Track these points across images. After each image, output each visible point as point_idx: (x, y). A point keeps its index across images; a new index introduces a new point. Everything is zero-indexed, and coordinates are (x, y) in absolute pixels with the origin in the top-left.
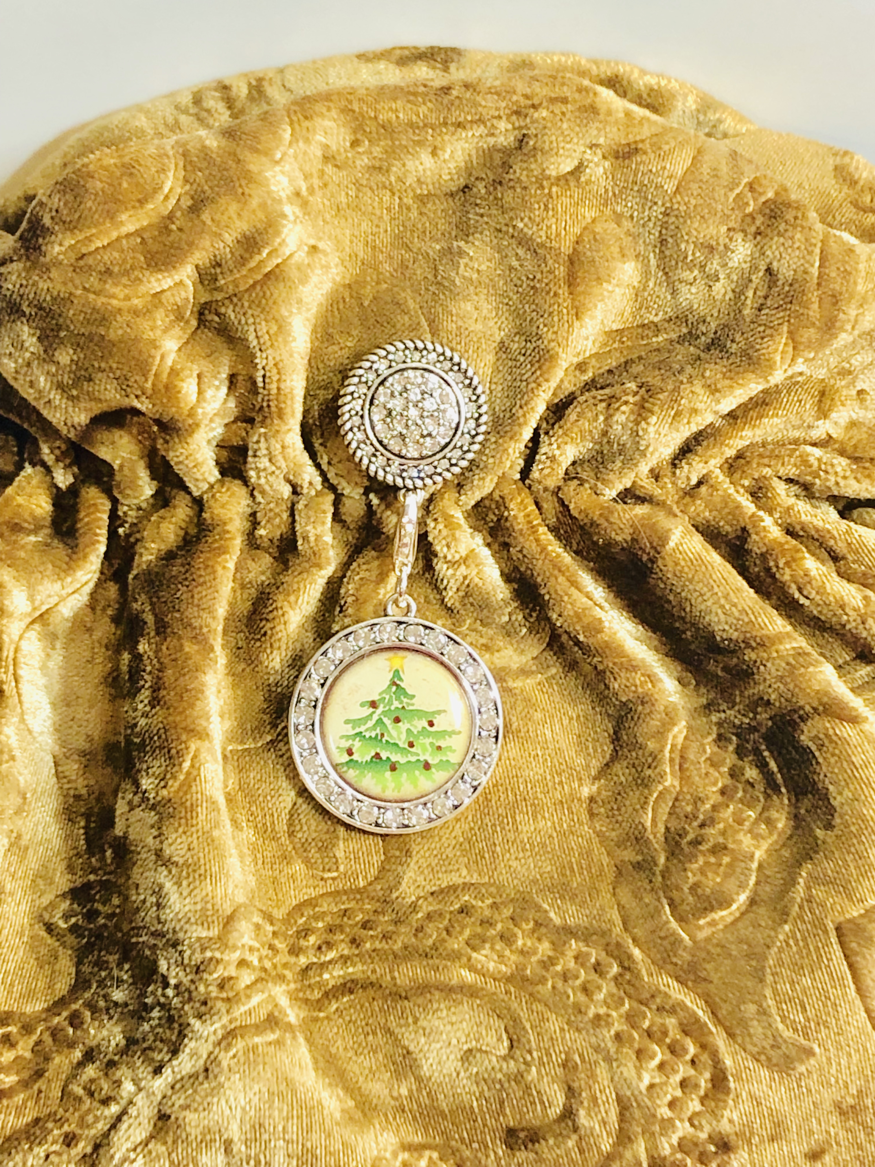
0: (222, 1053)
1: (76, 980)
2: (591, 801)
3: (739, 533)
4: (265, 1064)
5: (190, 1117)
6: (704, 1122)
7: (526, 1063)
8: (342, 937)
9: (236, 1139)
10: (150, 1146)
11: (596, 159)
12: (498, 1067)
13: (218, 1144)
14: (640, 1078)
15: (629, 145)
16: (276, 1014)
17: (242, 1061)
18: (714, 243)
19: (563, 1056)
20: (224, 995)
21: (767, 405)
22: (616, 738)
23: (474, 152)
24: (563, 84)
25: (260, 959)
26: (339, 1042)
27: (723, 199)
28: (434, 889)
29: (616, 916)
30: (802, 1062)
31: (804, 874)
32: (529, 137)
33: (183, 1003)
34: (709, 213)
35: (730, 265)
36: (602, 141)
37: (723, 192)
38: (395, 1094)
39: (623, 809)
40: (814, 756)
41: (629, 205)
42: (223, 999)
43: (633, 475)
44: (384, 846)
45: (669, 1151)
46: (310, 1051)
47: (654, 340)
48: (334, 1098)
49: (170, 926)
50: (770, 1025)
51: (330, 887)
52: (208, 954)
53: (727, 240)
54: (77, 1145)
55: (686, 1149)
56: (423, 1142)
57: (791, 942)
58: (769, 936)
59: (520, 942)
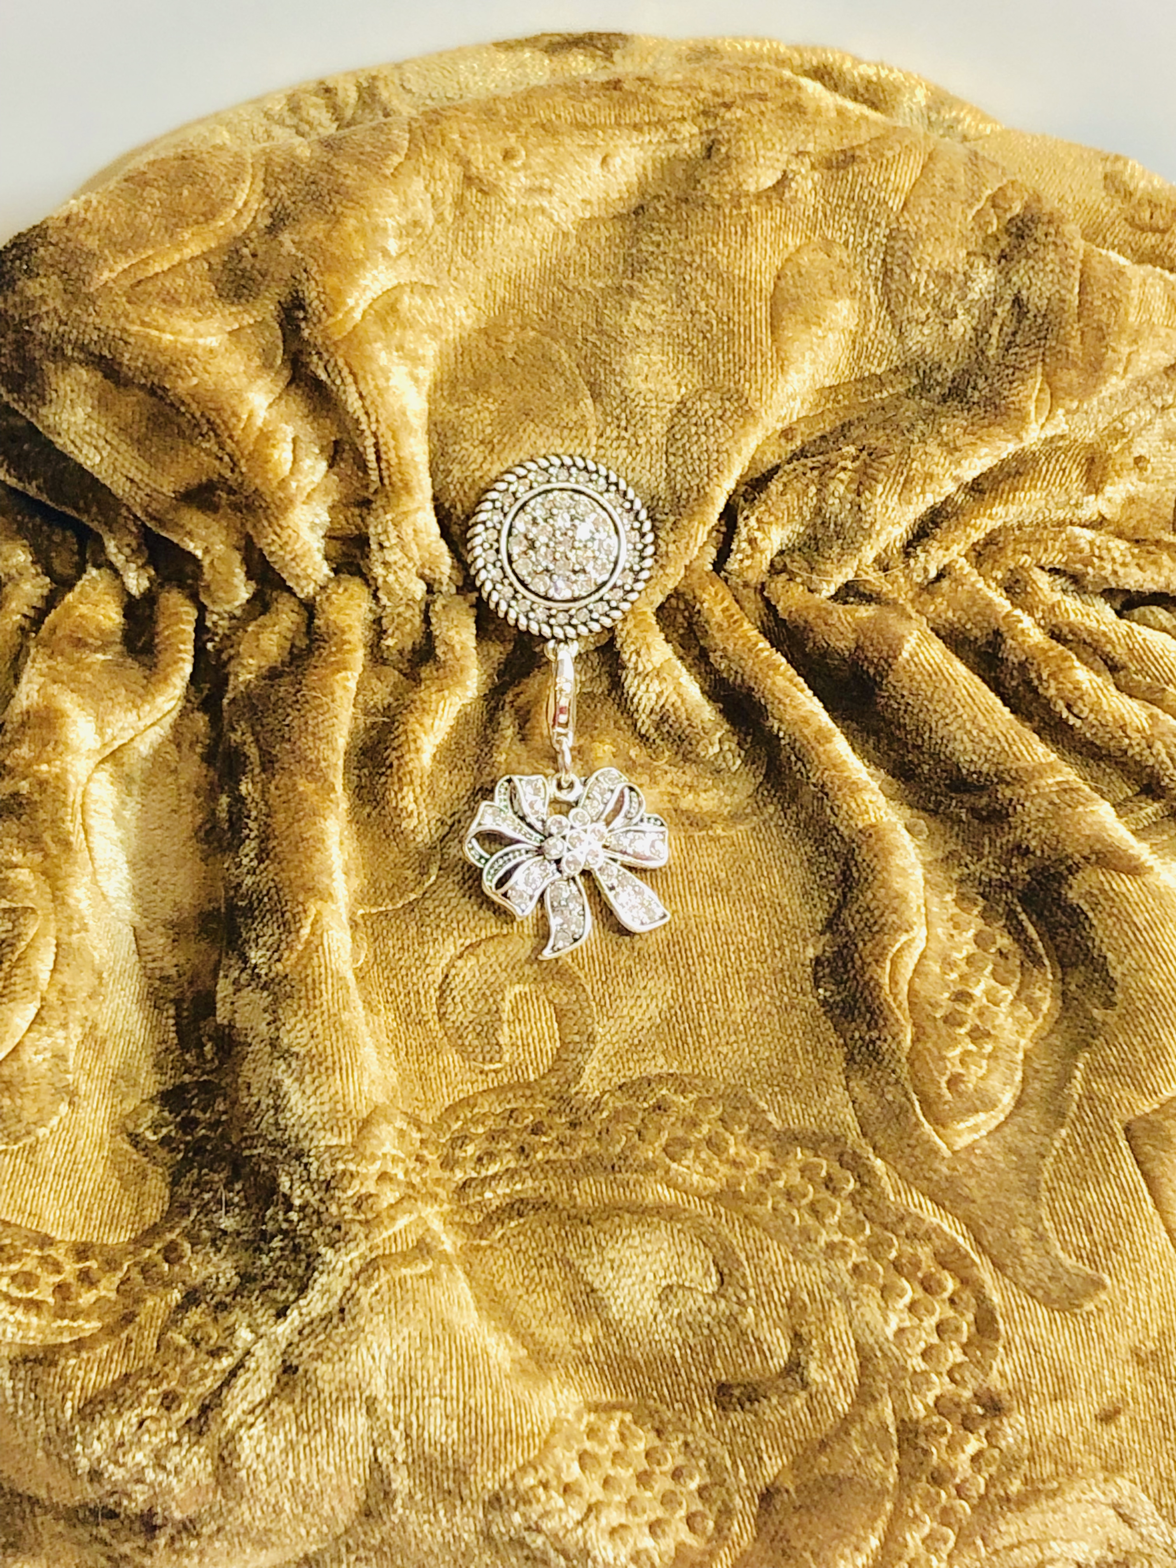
0: (362, 1289)
1: (170, 1205)
2: (816, 965)
3: (990, 637)
4: (415, 1302)
5: (323, 1368)
6: (967, 1377)
7: (740, 1302)
8: (508, 1145)
9: (380, 1397)
10: (272, 1407)
11: (803, 171)
12: (705, 1308)
13: (358, 1403)
14: (886, 1321)
15: (844, 151)
16: (428, 1240)
17: (386, 1298)
18: (952, 271)
19: (788, 1294)
20: (361, 1217)
21: (1021, 474)
23: (649, 165)
24: (759, 78)
25: (406, 1173)
26: (505, 1278)
27: (960, 217)
28: (623, 1080)
29: (849, 1116)
30: (1089, 1297)
32: (719, 142)
33: (311, 1228)
34: (945, 233)
35: (970, 297)
36: (810, 147)
37: (960, 209)
38: (577, 1341)
40: (1086, 918)
41: (844, 228)
42: (361, 1222)
43: (856, 563)
44: (560, 1030)
45: (922, 1413)
46: (471, 1288)
47: (877, 396)
48: (502, 1345)
49: (291, 1133)
50: (1048, 1253)
51: (492, 1081)
52: (340, 1166)
53: (967, 267)
54: (179, 1407)
55: (945, 1411)
56: (614, 1400)
57: (1070, 1149)
58: (1042, 1143)
59: (732, 1150)
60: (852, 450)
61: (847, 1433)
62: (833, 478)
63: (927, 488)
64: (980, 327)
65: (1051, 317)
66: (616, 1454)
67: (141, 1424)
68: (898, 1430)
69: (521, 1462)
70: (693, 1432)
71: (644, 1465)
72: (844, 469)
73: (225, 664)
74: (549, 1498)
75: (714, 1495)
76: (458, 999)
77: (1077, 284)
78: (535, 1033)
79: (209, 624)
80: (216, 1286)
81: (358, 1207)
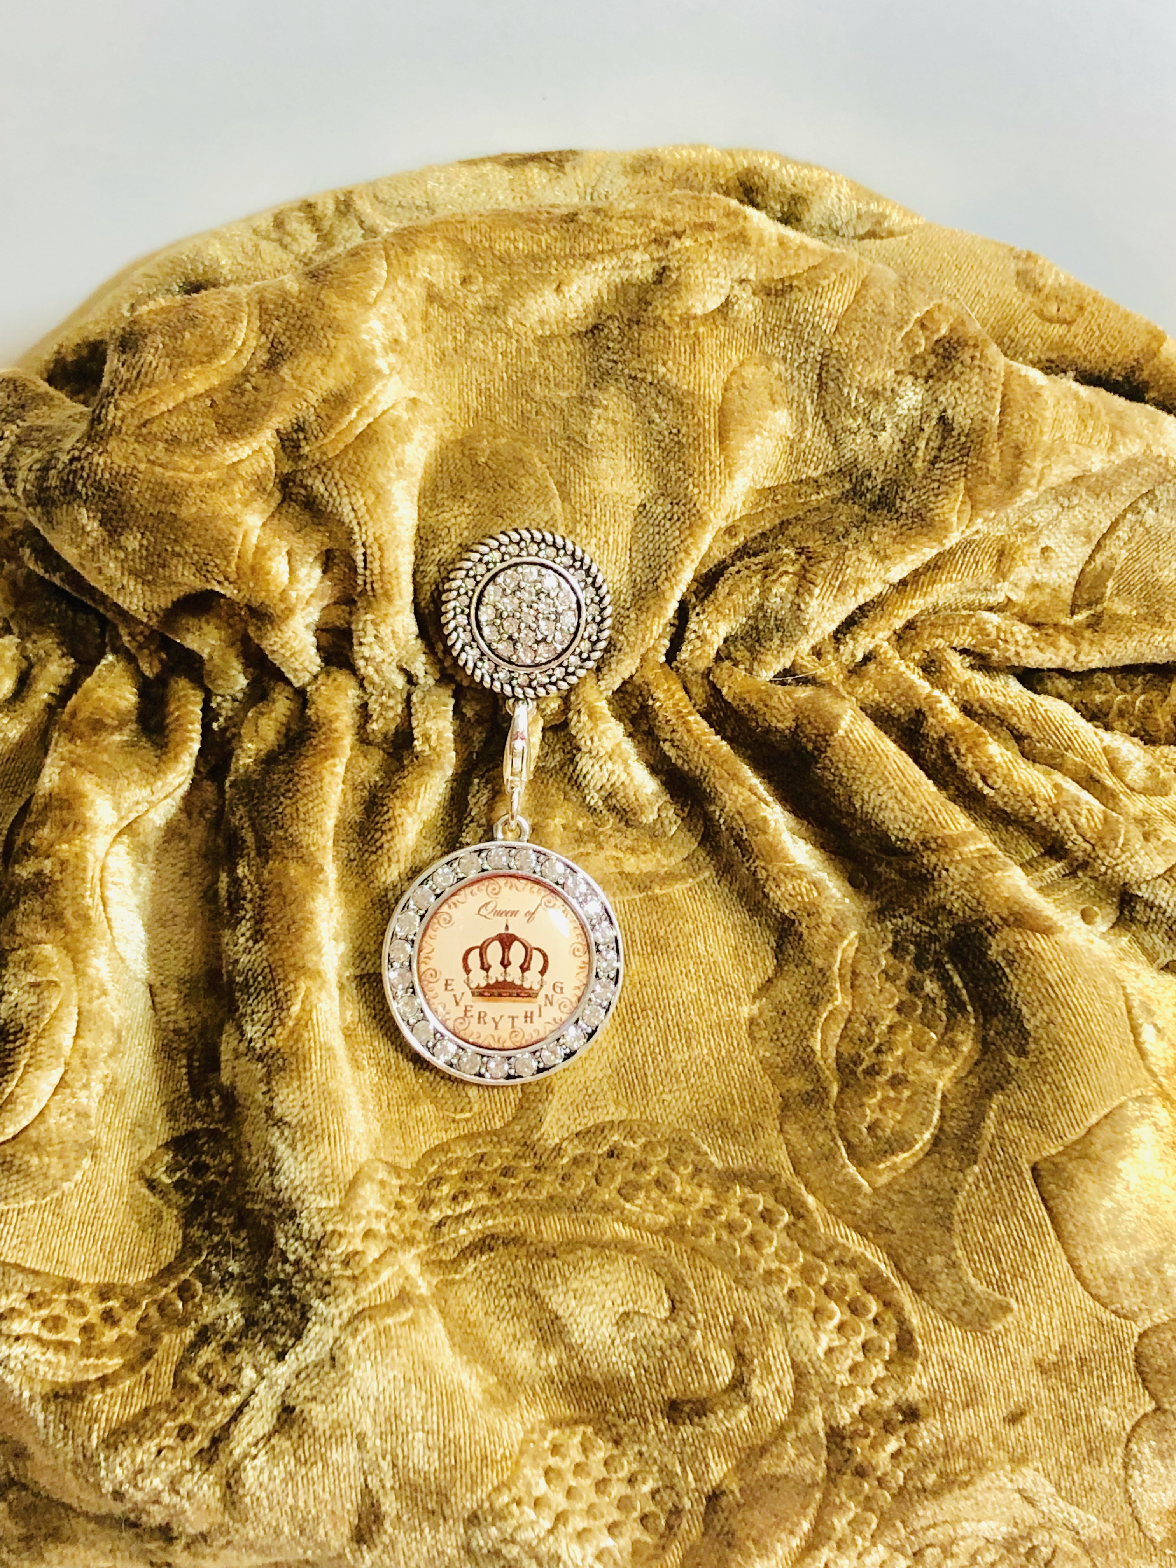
0: (350, 1339)
1: (184, 1246)
2: (752, 1024)
3: (913, 715)
4: (399, 1347)
5: (317, 1409)
6: (889, 1389)
7: (689, 1326)
8: (480, 1185)
9: (369, 1433)
10: (273, 1441)
11: (745, 296)
12: (658, 1331)
13: (349, 1439)
14: (817, 1340)
15: (782, 280)
16: (409, 1289)
17: (373, 1346)
18: (880, 388)
19: (731, 1318)
20: (349, 1273)
21: (940, 569)
22: (779, 951)
23: (604, 288)
24: (708, 207)
25: (388, 1226)
26: (479, 1307)
27: (889, 339)
28: (579, 1129)
29: (784, 1158)
30: (997, 1318)
31: (994, 1106)
32: (670, 270)
33: (305, 1282)
34: (874, 354)
35: (899, 412)
36: (752, 275)
37: (889, 332)
38: (543, 1364)
40: (1004, 973)
41: (782, 345)
42: (348, 1278)
43: (793, 653)
45: (849, 1420)
46: (445, 1325)
47: (813, 497)
48: (474, 1377)
49: (285, 1194)
50: (961, 1279)
51: (463, 1129)
52: (330, 1227)
53: (895, 384)
54: (192, 1438)
55: (868, 1418)
56: (575, 1415)
57: (982, 1185)
58: (956, 1179)
59: (678, 1189)
60: (791, 552)
61: (784, 1439)
62: (775, 581)
63: (859, 589)
64: (907, 440)
65: (973, 436)
66: (578, 1466)
67: (159, 1452)
68: (827, 1435)
69: (496, 1483)
70: (648, 1444)
71: (602, 1472)
72: (785, 572)
74: (522, 1513)
75: (666, 1497)
77: (998, 406)
80: (225, 1327)
81: (346, 1263)
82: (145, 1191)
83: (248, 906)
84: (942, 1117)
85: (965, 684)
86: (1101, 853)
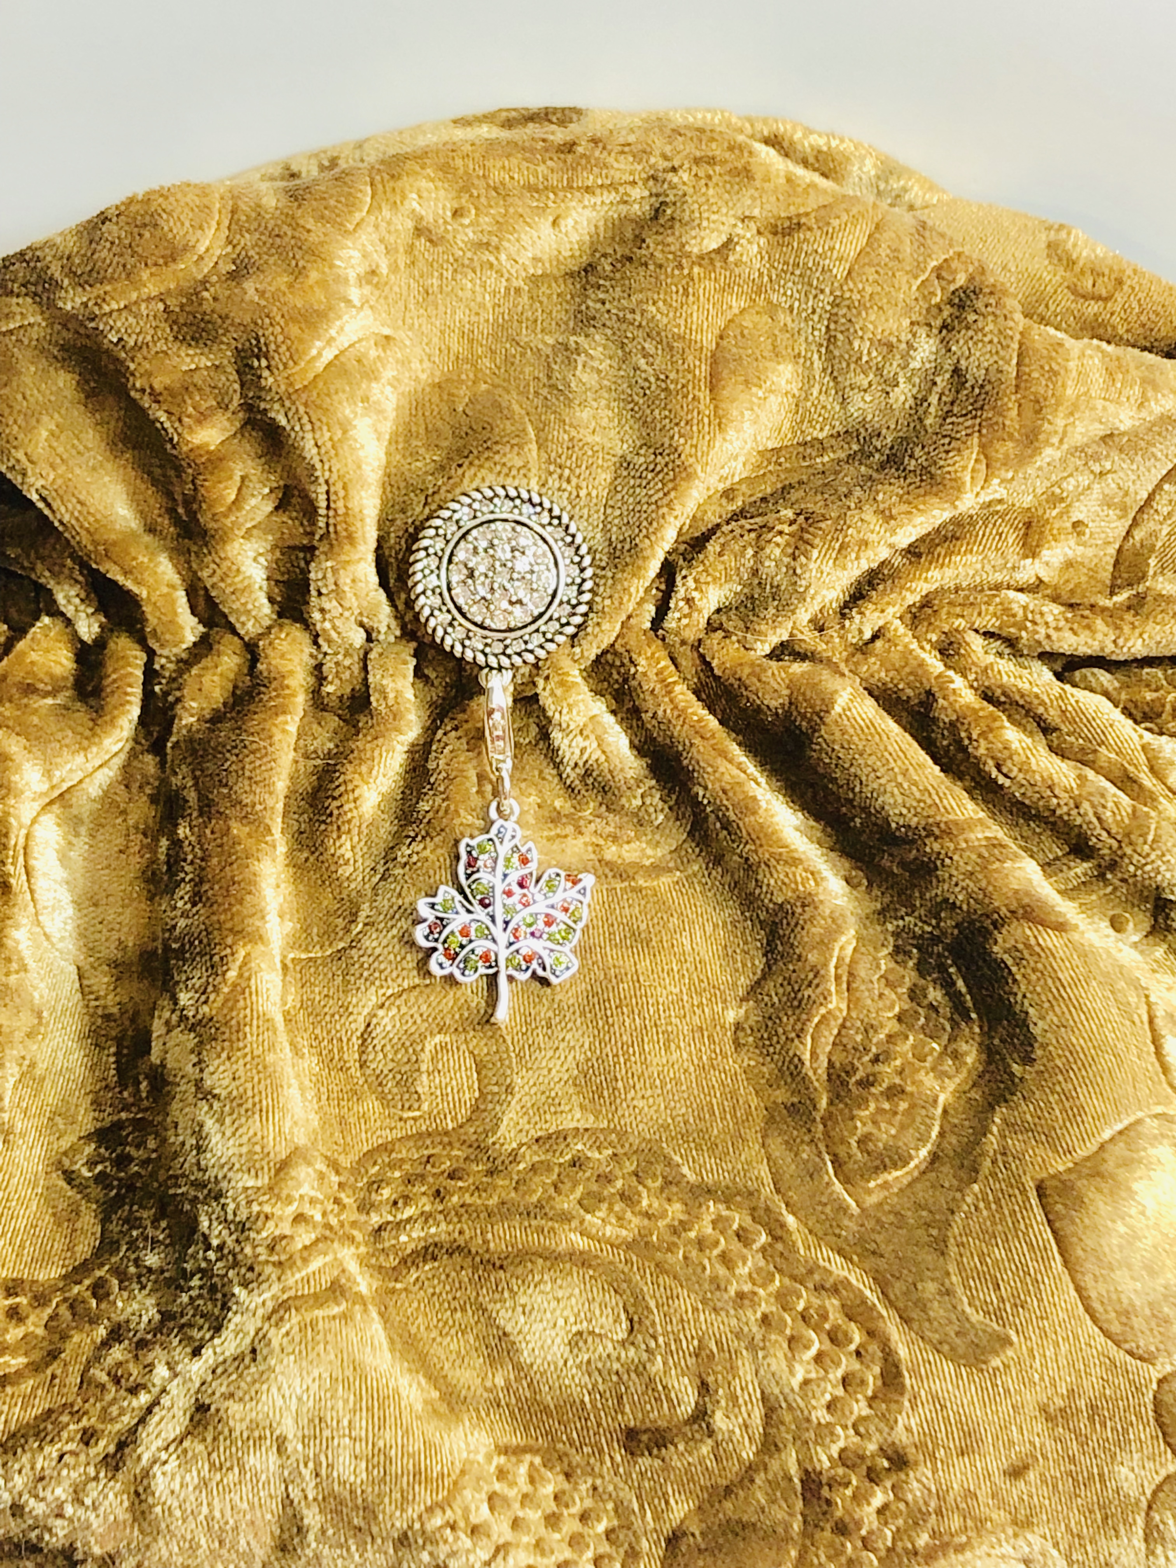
0: (273, 1330)
1: (101, 1241)
2: (737, 1029)
3: (923, 697)
4: (326, 1343)
5: (234, 1408)
6: (872, 1429)
7: (648, 1350)
8: (423, 1189)
9: (290, 1436)
10: (186, 1444)
11: (748, 235)
12: (614, 1355)
13: (268, 1442)
14: (791, 1371)
15: (790, 218)
16: (343, 1281)
17: (297, 1339)
18: (894, 340)
19: (696, 1343)
20: (275, 1258)
21: (957, 539)
22: (769, 950)
23: (601, 224)
24: (711, 141)
25: (324, 1215)
26: (420, 1320)
27: (904, 287)
28: (539, 1134)
29: (765, 1173)
30: (996, 1353)
31: (997, 1120)
32: (667, 205)
33: (227, 1269)
34: (889, 302)
35: (912, 365)
36: (756, 212)
37: (905, 278)
38: (489, 1384)
39: (775, 1039)
40: (1010, 972)
41: (789, 293)
42: (274, 1264)
43: (790, 625)
44: (479, 1080)
45: (827, 1464)
46: (385, 1328)
47: (818, 460)
48: (415, 1386)
49: (211, 1173)
50: (955, 1307)
51: (411, 1129)
52: (255, 1208)
53: (910, 336)
54: (97, 1442)
55: (849, 1463)
56: (522, 1443)
57: (982, 1205)
58: (954, 1199)
59: (645, 1203)
60: (789, 513)
61: (752, 1481)
62: (769, 541)
63: (862, 554)
64: (920, 396)
65: (988, 387)
66: (525, 1496)
67: (61, 1457)
68: (802, 1481)
69: (429, 1503)
70: (603, 1477)
71: (552, 1506)
72: (781, 533)
73: (173, 706)
74: (457, 1539)
75: (621, 1537)
76: (378, 1048)
77: (1015, 355)
78: (454, 1083)
79: (157, 667)
80: (138, 1323)
81: (271, 1249)
82: (62, 1183)
83: (188, 868)
84: (942, 1134)
85: (986, 668)
86: (1128, 851)
